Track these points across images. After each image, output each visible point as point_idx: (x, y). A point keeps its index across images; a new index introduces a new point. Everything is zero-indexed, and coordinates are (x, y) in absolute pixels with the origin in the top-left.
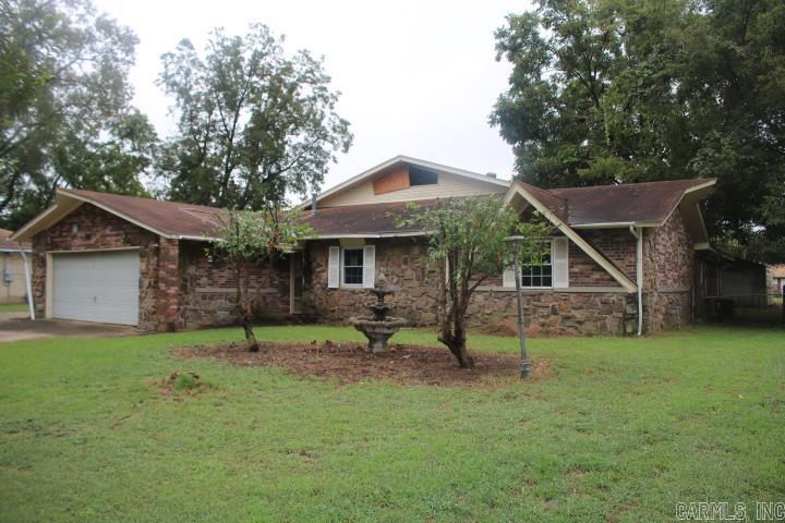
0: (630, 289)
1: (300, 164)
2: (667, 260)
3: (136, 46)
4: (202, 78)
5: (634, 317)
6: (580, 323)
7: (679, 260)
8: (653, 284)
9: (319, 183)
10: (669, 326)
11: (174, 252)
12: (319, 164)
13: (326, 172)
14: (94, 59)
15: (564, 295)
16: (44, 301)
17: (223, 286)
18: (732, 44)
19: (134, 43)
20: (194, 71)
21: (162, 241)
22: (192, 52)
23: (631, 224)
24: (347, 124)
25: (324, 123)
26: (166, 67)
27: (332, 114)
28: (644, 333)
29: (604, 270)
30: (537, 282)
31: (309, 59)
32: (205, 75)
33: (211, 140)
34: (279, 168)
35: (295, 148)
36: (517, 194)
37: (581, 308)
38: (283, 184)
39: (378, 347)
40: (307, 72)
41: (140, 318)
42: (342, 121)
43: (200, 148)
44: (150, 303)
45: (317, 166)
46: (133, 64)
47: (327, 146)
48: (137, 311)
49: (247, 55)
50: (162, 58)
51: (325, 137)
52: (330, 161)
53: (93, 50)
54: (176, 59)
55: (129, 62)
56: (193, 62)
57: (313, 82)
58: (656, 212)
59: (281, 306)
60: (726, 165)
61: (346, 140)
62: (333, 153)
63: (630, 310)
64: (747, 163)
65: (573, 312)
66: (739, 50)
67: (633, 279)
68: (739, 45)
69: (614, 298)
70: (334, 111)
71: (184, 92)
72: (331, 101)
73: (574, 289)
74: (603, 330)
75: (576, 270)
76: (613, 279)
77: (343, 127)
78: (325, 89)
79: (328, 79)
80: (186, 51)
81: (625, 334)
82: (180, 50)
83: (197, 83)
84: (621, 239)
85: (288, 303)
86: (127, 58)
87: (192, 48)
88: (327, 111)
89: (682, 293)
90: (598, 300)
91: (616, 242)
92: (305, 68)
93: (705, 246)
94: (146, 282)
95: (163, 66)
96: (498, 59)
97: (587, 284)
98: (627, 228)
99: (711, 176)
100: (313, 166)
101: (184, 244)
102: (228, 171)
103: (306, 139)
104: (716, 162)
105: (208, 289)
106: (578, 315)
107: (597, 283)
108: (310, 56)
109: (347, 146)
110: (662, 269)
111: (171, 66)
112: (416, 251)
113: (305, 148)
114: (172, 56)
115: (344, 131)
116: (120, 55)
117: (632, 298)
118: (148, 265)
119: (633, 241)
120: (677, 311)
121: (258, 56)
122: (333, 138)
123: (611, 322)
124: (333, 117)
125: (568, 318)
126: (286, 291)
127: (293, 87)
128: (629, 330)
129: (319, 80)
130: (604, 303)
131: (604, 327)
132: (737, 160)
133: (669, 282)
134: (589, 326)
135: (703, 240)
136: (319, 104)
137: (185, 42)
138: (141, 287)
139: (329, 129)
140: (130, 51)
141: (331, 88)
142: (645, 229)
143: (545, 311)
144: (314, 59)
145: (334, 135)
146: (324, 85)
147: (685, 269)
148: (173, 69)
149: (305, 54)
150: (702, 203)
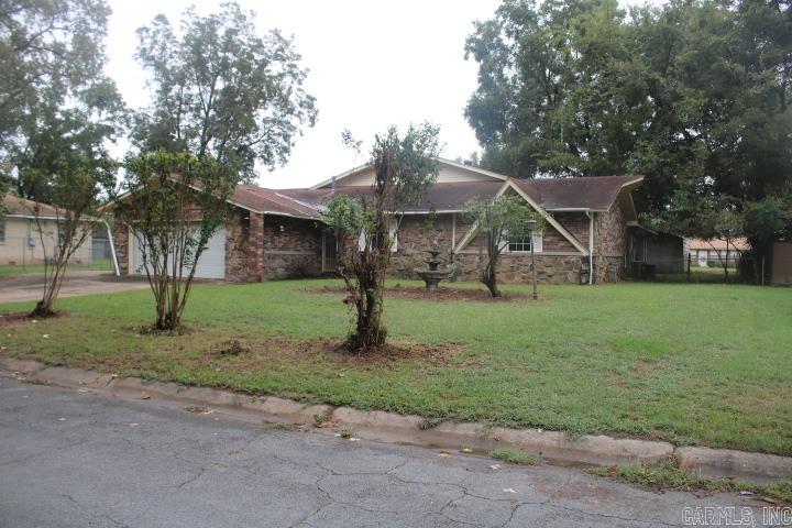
0: (585, 254)
1: (269, 138)
2: (608, 233)
3: (108, 17)
4: (176, 52)
5: (587, 272)
6: (550, 276)
7: (616, 234)
8: (600, 250)
9: (286, 155)
10: (608, 280)
11: (261, 223)
12: (286, 138)
13: (293, 145)
14: (66, 28)
15: (540, 257)
16: (127, 261)
17: (280, 249)
18: (656, 75)
19: (107, 14)
20: (169, 45)
21: (252, 215)
22: (168, 27)
23: (587, 209)
24: (313, 99)
25: (292, 98)
26: (142, 41)
27: (300, 90)
28: (594, 282)
29: (567, 240)
30: (520, 248)
31: (280, 38)
32: (178, 50)
33: (185, 112)
34: (248, 139)
35: (265, 121)
36: (510, 187)
37: (551, 266)
38: (252, 156)
39: (433, 288)
40: (278, 50)
41: (226, 273)
42: (308, 97)
43: (173, 119)
44: (236, 261)
45: (286, 140)
46: (106, 34)
47: (294, 121)
48: (224, 267)
49: (221, 32)
50: (137, 31)
51: (291, 111)
52: (298, 134)
53: (65, 19)
54: (151, 34)
55: (101, 33)
56: (168, 37)
57: (283, 59)
58: (602, 201)
59: (316, 265)
60: (650, 166)
61: (312, 114)
62: (299, 127)
63: (584, 267)
64: (665, 164)
65: (545, 269)
66: (662, 80)
67: (587, 246)
68: (663, 76)
69: (574, 259)
70: (300, 87)
71: (159, 66)
72: (300, 77)
73: (546, 253)
74: (566, 281)
75: (548, 240)
76: (573, 247)
77: (309, 103)
78: (295, 66)
79: (299, 57)
80: (161, 26)
81: (581, 283)
82: (156, 25)
83: (171, 57)
84: (579, 219)
85: (321, 262)
86: (100, 29)
87: (166, 23)
88: (295, 86)
89: (617, 258)
90: (563, 261)
91: (575, 221)
92: (276, 47)
93: (635, 223)
94: (232, 246)
95: (139, 40)
96: (466, 58)
97: (554, 250)
98: (584, 212)
99: (640, 173)
100: (281, 140)
101: (267, 218)
102: (204, 144)
103: (274, 114)
104: (643, 163)
105: (272, 252)
106: (549, 271)
107: (562, 249)
108: (281, 34)
109: (312, 120)
110: (605, 240)
111: (146, 41)
112: (430, 225)
113: (274, 121)
114: (147, 30)
115: (311, 107)
116: (93, 26)
117: (586, 260)
118: (233, 233)
119: (588, 221)
120: (615, 269)
121: (231, 32)
122: (300, 113)
123: (571, 276)
124: (299, 93)
125: (542, 273)
126: (320, 253)
127: (264, 63)
128: (584, 281)
129: (288, 58)
130: (567, 263)
131: (566, 279)
132: (658, 161)
133: (609, 249)
134: (556, 278)
135: (634, 219)
136: (288, 80)
137: (161, 18)
138: (226, 249)
139: (296, 104)
140: (102, 21)
141: (301, 65)
142: (595, 214)
143: (526, 269)
144: (285, 38)
145: (302, 110)
146: (295, 62)
147: (620, 241)
148: (148, 42)
149: (276, 33)
150: (633, 193)
